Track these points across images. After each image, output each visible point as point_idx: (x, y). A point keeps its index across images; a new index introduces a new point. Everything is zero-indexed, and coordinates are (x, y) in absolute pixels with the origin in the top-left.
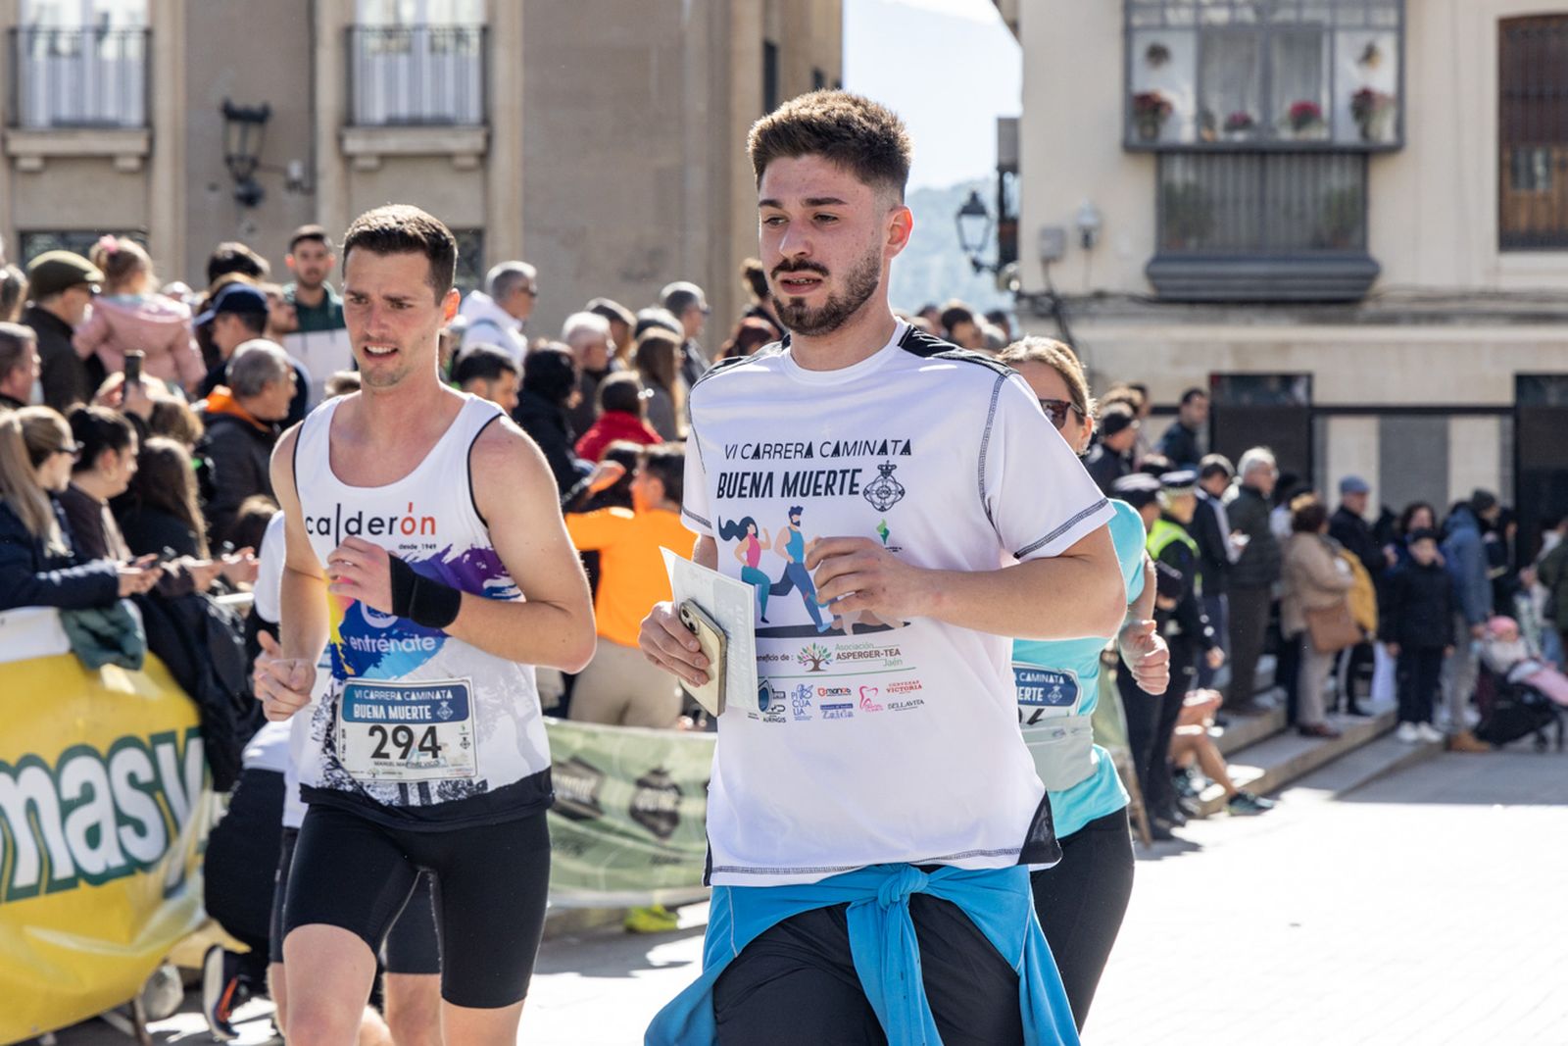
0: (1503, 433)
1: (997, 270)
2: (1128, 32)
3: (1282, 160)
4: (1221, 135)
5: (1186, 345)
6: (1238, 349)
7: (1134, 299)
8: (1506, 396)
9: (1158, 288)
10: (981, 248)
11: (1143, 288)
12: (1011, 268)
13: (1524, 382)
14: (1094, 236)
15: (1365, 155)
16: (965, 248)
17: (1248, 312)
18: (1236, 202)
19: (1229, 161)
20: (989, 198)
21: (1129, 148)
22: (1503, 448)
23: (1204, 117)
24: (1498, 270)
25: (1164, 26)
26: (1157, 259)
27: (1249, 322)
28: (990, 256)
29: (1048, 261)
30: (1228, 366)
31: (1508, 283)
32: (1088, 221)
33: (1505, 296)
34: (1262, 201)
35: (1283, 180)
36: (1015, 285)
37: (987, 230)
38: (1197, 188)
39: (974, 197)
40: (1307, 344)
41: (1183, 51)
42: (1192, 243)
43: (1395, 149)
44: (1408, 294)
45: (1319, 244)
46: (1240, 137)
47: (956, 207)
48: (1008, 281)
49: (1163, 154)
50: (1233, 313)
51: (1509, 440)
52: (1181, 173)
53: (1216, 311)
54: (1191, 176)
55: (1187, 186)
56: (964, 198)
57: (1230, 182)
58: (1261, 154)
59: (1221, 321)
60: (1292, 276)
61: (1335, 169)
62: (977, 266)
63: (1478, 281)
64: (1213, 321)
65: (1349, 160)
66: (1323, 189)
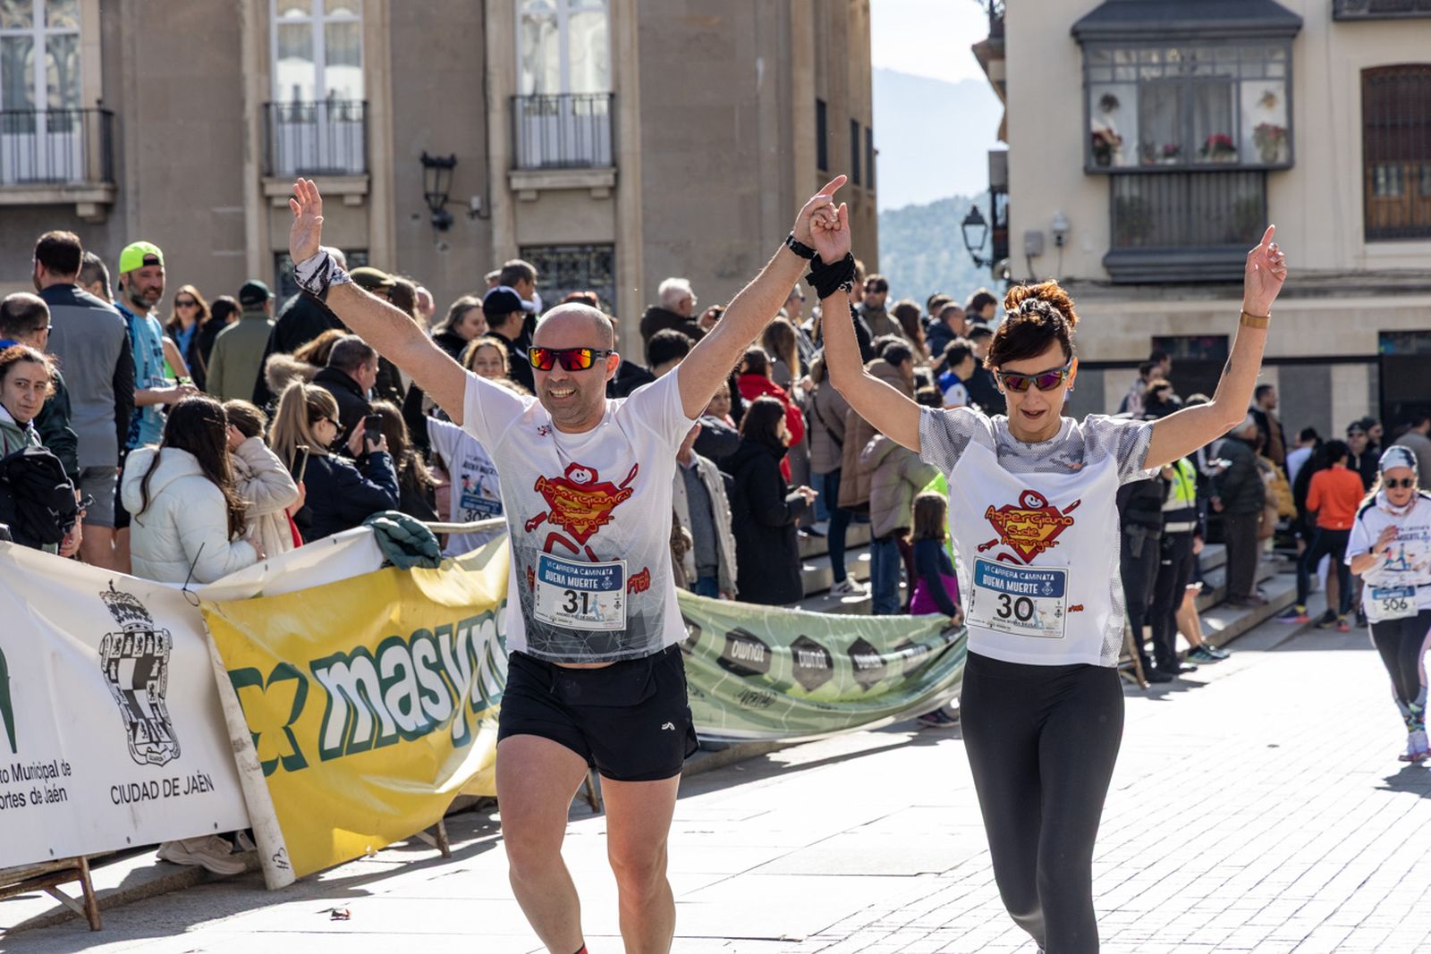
0: (1371, 376)
1: (993, 264)
2: (1087, 86)
3: (1203, 177)
4: (1160, 161)
5: (1134, 316)
6: (1172, 318)
7: (1095, 283)
8: (1373, 348)
9: (1113, 275)
10: (981, 248)
11: (1102, 275)
12: (1003, 262)
13: (1384, 336)
14: (1065, 237)
15: (1264, 173)
16: (970, 249)
17: (1180, 291)
18: (1170, 209)
19: (1164, 179)
20: (986, 212)
21: (1088, 172)
22: (1371, 385)
23: (1145, 149)
24: (1365, 256)
25: (1114, 82)
26: (1111, 254)
27: (1180, 299)
28: (987, 253)
29: (1030, 257)
30: (1166, 331)
31: (1372, 265)
32: (1061, 226)
33: (1371, 274)
34: (1189, 210)
35: (1204, 192)
36: (1007, 275)
37: (985, 233)
38: (1140, 200)
39: (975, 210)
40: (1224, 313)
41: (1128, 98)
42: (1138, 241)
43: (1288, 167)
44: (1299, 274)
45: (1231, 239)
46: (1171, 161)
47: (962, 218)
48: (1002, 272)
49: (1115, 175)
50: (1168, 291)
51: (1376, 380)
52: (1128, 189)
53: (1157, 291)
54: (1136, 192)
55: (1132, 198)
56: (968, 211)
57: (1166, 195)
58: (1187, 174)
59: (1161, 298)
60: (1210, 264)
61: (1243, 184)
62: (978, 261)
63: (1350, 265)
64: (1154, 298)
65: (1252, 176)
66: (1234, 200)
